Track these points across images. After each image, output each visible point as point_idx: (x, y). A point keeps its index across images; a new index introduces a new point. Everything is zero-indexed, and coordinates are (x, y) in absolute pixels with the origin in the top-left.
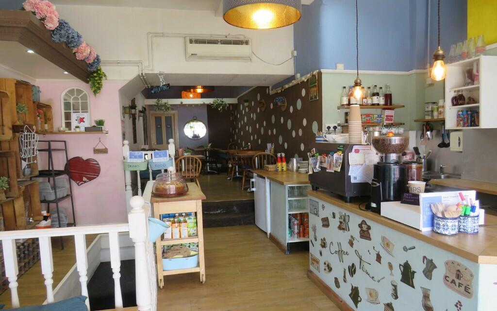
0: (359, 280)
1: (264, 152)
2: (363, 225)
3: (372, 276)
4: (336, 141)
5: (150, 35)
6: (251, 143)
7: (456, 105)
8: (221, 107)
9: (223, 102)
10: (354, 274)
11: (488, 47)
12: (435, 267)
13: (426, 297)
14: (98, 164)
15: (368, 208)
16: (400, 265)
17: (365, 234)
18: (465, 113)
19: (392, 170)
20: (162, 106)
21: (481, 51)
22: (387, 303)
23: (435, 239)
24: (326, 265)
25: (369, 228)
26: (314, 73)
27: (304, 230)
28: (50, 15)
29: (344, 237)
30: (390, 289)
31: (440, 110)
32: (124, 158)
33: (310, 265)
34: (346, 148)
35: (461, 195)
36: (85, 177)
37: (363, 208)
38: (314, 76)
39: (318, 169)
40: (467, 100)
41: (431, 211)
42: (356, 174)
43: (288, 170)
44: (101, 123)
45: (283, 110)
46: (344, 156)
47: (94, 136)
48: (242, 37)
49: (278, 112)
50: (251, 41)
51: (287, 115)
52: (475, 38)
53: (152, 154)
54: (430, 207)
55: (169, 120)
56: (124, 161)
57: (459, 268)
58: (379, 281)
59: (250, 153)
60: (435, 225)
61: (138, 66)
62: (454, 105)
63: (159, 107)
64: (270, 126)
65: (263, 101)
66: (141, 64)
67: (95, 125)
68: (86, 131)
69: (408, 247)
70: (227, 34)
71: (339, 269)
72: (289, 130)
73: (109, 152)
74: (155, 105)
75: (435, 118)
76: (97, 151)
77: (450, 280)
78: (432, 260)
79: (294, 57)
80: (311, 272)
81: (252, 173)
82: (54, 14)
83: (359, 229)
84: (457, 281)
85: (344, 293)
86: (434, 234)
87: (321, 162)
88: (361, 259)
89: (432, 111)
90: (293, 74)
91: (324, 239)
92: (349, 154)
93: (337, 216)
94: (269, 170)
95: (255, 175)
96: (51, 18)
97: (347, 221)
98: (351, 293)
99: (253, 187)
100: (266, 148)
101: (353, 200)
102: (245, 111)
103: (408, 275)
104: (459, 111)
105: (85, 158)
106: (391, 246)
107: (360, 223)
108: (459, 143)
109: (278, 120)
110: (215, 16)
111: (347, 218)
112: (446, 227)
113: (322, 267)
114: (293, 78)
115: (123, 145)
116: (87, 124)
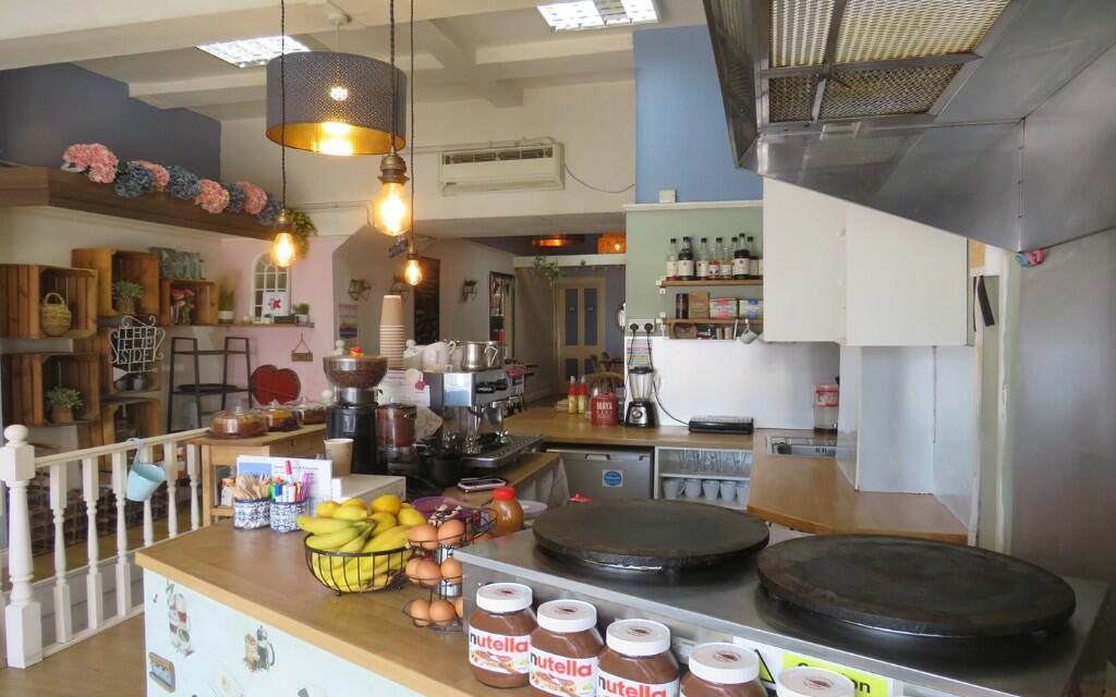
14: (297, 379)
28: (95, 164)
44: (304, 309)
55: (591, 295)
61: (367, 210)
67: (293, 313)
68: (276, 322)
73: (312, 358)
76: (298, 357)
96: (96, 168)
105: (279, 367)
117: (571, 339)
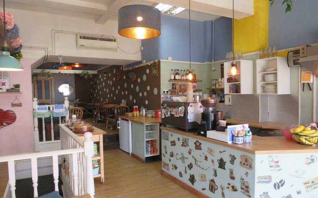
0: (195, 171)
1: (120, 105)
2: (197, 143)
3: (202, 168)
4: (178, 101)
5: (54, 31)
6: (108, 99)
7: (229, 82)
8: (87, 76)
9: (88, 73)
10: (192, 168)
11: (244, 55)
12: (236, 158)
13: (231, 173)
14: (15, 114)
15: (199, 134)
16: (218, 160)
17: (198, 147)
18: (233, 86)
19: (211, 115)
20: (45, 73)
21: (240, 57)
22: (211, 179)
23: (234, 146)
24: (173, 166)
25: (200, 144)
26: (156, 61)
27: (154, 149)
28: (10, 21)
29: (185, 150)
30: (213, 172)
31: (219, 83)
32: (34, 110)
33: (162, 168)
34: (186, 105)
35: (243, 126)
36: (5, 122)
37: (196, 134)
38: (155, 63)
39: (169, 115)
40: (234, 80)
41: (232, 134)
42: (191, 118)
43: (140, 115)
44: (17, 86)
45: (133, 80)
46: (185, 109)
47: (13, 95)
48: (112, 37)
49: (129, 81)
50: (117, 39)
51: (136, 83)
52: (238, 51)
53: (53, 107)
54: (232, 132)
55: (47, 83)
56: (34, 111)
57: (246, 157)
58: (206, 170)
59: (111, 106)
60: (234, 140)
61: (45, 50)
62: (228, 82)
63: (43, 74)
64: (123, 89)
65: (118, 74)
66: (47, 49)
67: (14, 87)
68: (7, 91)
69: (222, 151)
70: (102, 34)
71: (182, 167)
72: (137, 92)
73: (22, 106)
74: (40, 73)
75: (217, 87)
76: (13, 105)
77: (243, 163)
78: (234, 156)
79: (141, 50)
80: (163, 171)
81: (118, 117)
82: (12, 20)
83: (195, 145)
84: (246, 163)
85: (185, 179)
86: (234, 144)
87: (170, 112)
88: (196, 160)
89: (216, 84)
90: (141, 60)
91: (172, 152)
92: (188, 108)
93: (181, 139)
94: (129, 116)
95: (120, 119)
96: (10, 22)
97: (187, 141)
98: (190, 179)
99: (118, 126)
100: (121, 102)
101: (190, 131)
102: (103, 79)
103: (222, 164)
104: (230, 85)
105: (5, 110)
106: (213, 151)
107: (195, 142)
108: (229, 101)
109: (129, 86)
110: (96, 23)
111: (187, 140)
112: (239, 141)
113: (171, 167)
114: (140, 62)
115: (33, 101)
116: (7, 87)
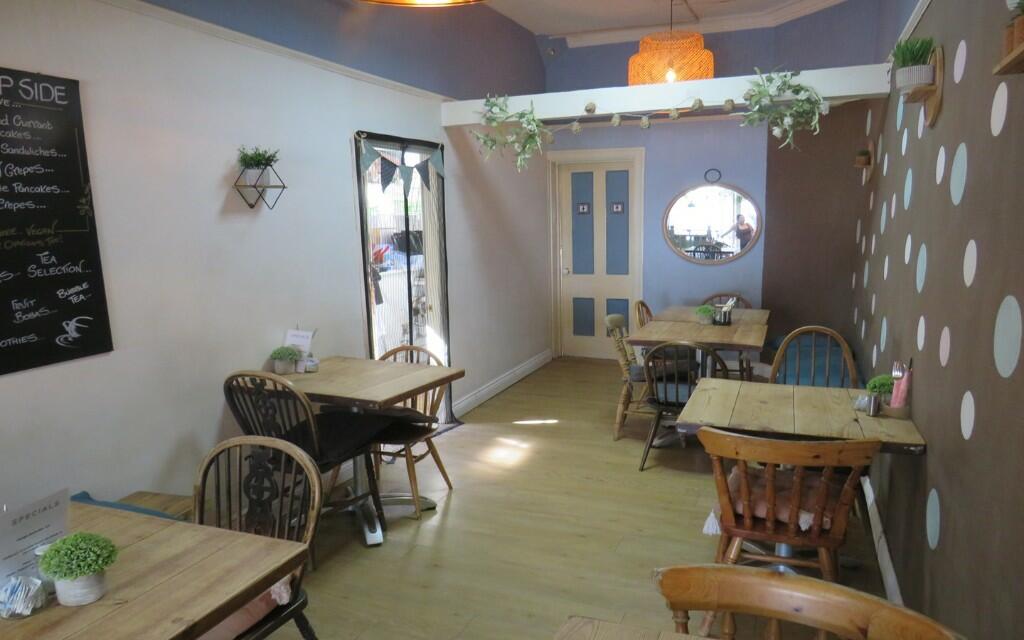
8: (788, 121)
117: (583, 263)
